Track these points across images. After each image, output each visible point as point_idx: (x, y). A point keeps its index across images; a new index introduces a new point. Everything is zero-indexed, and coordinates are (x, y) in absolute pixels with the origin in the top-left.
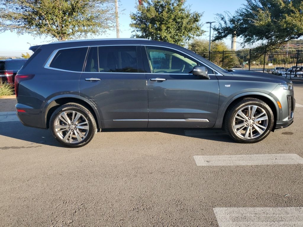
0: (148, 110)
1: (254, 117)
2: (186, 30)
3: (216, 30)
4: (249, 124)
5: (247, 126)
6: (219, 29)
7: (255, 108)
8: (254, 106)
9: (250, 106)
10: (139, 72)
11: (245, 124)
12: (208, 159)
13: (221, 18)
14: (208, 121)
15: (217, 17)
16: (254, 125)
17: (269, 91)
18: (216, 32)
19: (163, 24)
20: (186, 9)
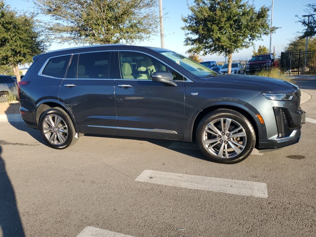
0: (117, 118)
1: (228, 132)
2: (248, 28)
3: (306, 24)
4: (223, 140)
5: (221, 143)
6: (312, 23)
7: (228, 121)
8: (227, 119)
9: (222, 119)
10: (110, 78)
11: (218, 140)
12: (153, 175)
13: (313, 9)
14: (177, 133)
15: (308, 8)
16: (230, 142)
17: (245, 101)
18: (306, 27)
19: (214, 24)
20: (246, 4)
